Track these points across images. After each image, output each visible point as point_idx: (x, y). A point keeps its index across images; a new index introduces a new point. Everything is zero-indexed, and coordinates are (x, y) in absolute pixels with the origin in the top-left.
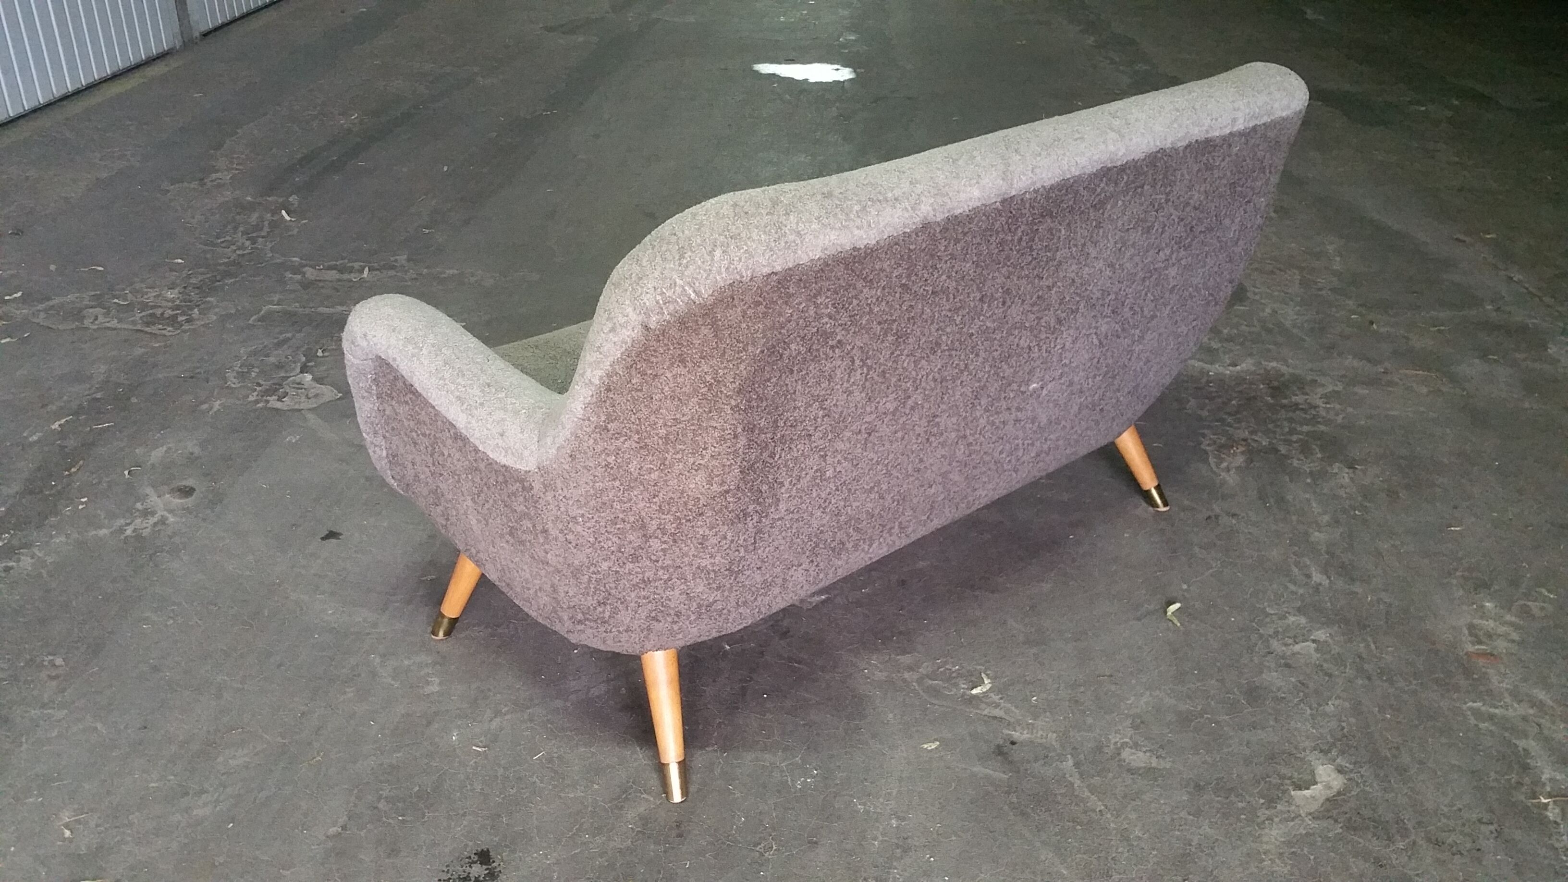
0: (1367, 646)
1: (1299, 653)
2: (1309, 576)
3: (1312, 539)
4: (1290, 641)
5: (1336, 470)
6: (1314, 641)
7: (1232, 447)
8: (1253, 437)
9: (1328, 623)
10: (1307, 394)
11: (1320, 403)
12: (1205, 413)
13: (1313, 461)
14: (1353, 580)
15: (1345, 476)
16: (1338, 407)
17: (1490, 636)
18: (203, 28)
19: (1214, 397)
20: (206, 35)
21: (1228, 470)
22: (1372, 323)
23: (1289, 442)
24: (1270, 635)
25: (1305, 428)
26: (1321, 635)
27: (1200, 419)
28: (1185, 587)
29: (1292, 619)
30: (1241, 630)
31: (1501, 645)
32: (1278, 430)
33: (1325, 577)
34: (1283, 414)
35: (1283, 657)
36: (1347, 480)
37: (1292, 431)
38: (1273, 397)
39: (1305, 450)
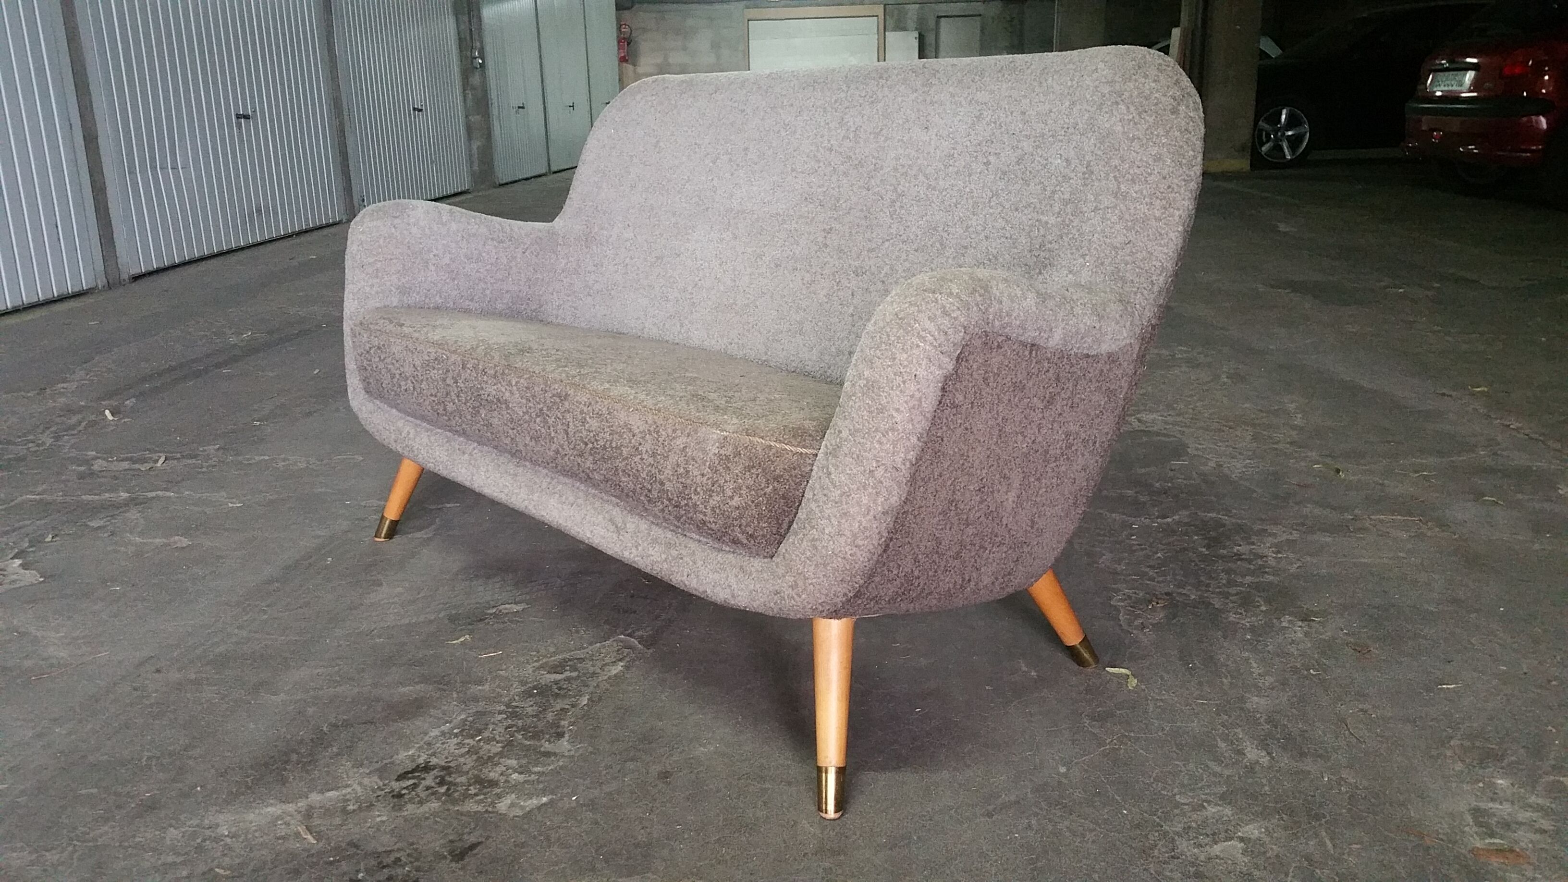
0: (1322, 844)
1: (1217, 857)
2: (1240, 753)
3: (1248, 705)
4: (1207, 840)
5: (1284, 624)
6: (1242, 839)
7: (1150, 602)
8: (1180, 590)
9: (1264, 815)
10: (1253, 544)
11: (1270, 553)
12: (1121, 567)
13: (1256, 616)
14: (1303, 755)
15: (1298, 631)
16: (1291, 556)
17: (1507, 825)
18: (135, 271)
19: (1135, 551)
20: (136, 278)
21: (1143, 627)
22: (1338, 471)
23: (1227, 595)
24: (1177, 833)
25: (1249, 579)
26: (1252, 830)
27: (1115, 573)
28: (1063, 770)
29: (1212, 810)
30: (1138, 826)
31: (1524, 838)
32: (1213, 582)
33: (1264, 753)
34: (1220, 566)
35: (1193, 864)
36: (1300, 635)
37: (1231, 583)
38: (1208, 547)
39: (1246, 602)
